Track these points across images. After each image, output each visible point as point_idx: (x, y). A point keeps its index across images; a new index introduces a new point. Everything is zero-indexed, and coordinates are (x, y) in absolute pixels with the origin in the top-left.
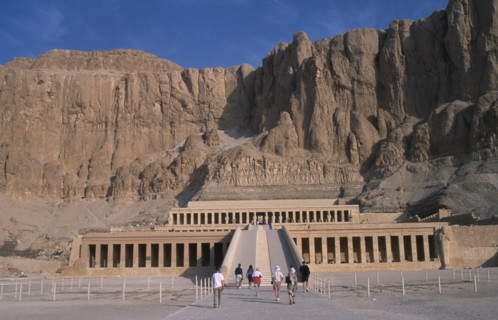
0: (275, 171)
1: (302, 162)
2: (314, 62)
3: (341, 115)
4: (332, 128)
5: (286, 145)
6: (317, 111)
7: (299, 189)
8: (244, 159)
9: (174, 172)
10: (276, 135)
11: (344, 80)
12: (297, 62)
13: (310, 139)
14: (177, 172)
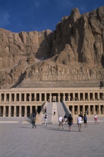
0: (63, 72)
1: (78, 68)
2: (83, 19)
3: (98, 45)
4: (93, 51)
5: (69, 60)
6: (85, 43)
7: (77, 82)
8: (45, 66)
9: (11, 76)
10: (63, 55)
11: (97, 30)
12: (73, 21)
13: (82, 57)
14: (13, 75)
